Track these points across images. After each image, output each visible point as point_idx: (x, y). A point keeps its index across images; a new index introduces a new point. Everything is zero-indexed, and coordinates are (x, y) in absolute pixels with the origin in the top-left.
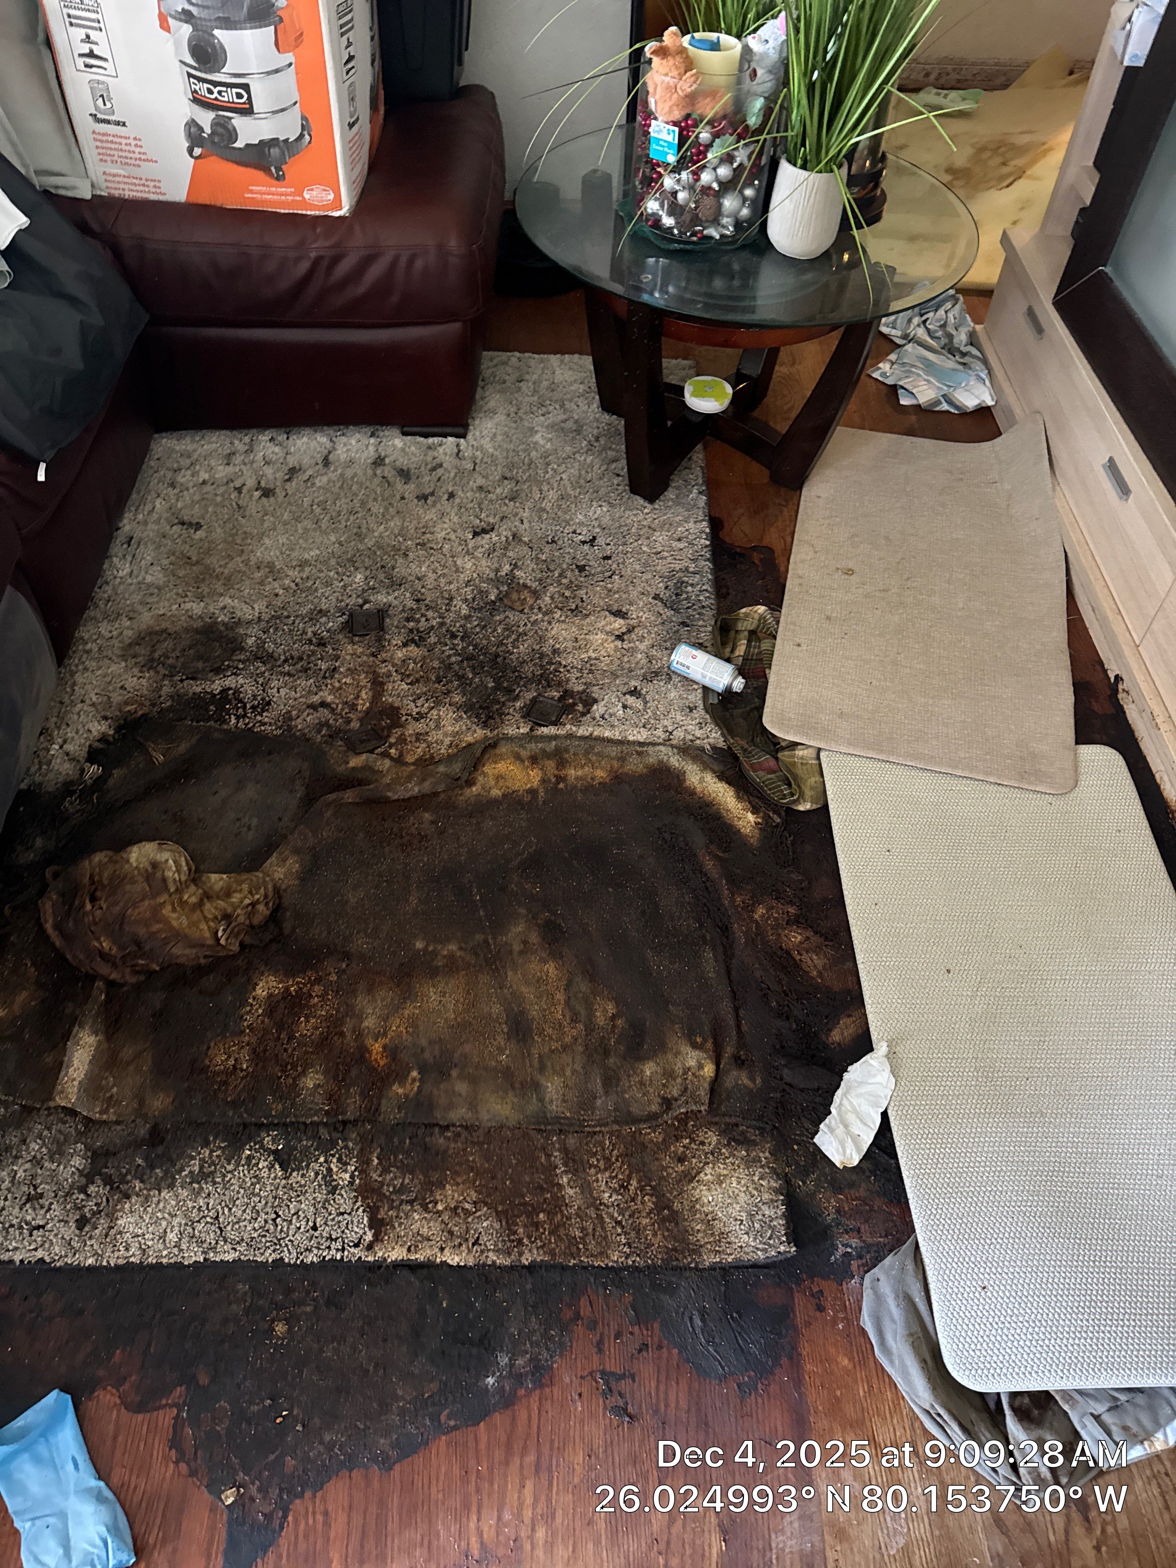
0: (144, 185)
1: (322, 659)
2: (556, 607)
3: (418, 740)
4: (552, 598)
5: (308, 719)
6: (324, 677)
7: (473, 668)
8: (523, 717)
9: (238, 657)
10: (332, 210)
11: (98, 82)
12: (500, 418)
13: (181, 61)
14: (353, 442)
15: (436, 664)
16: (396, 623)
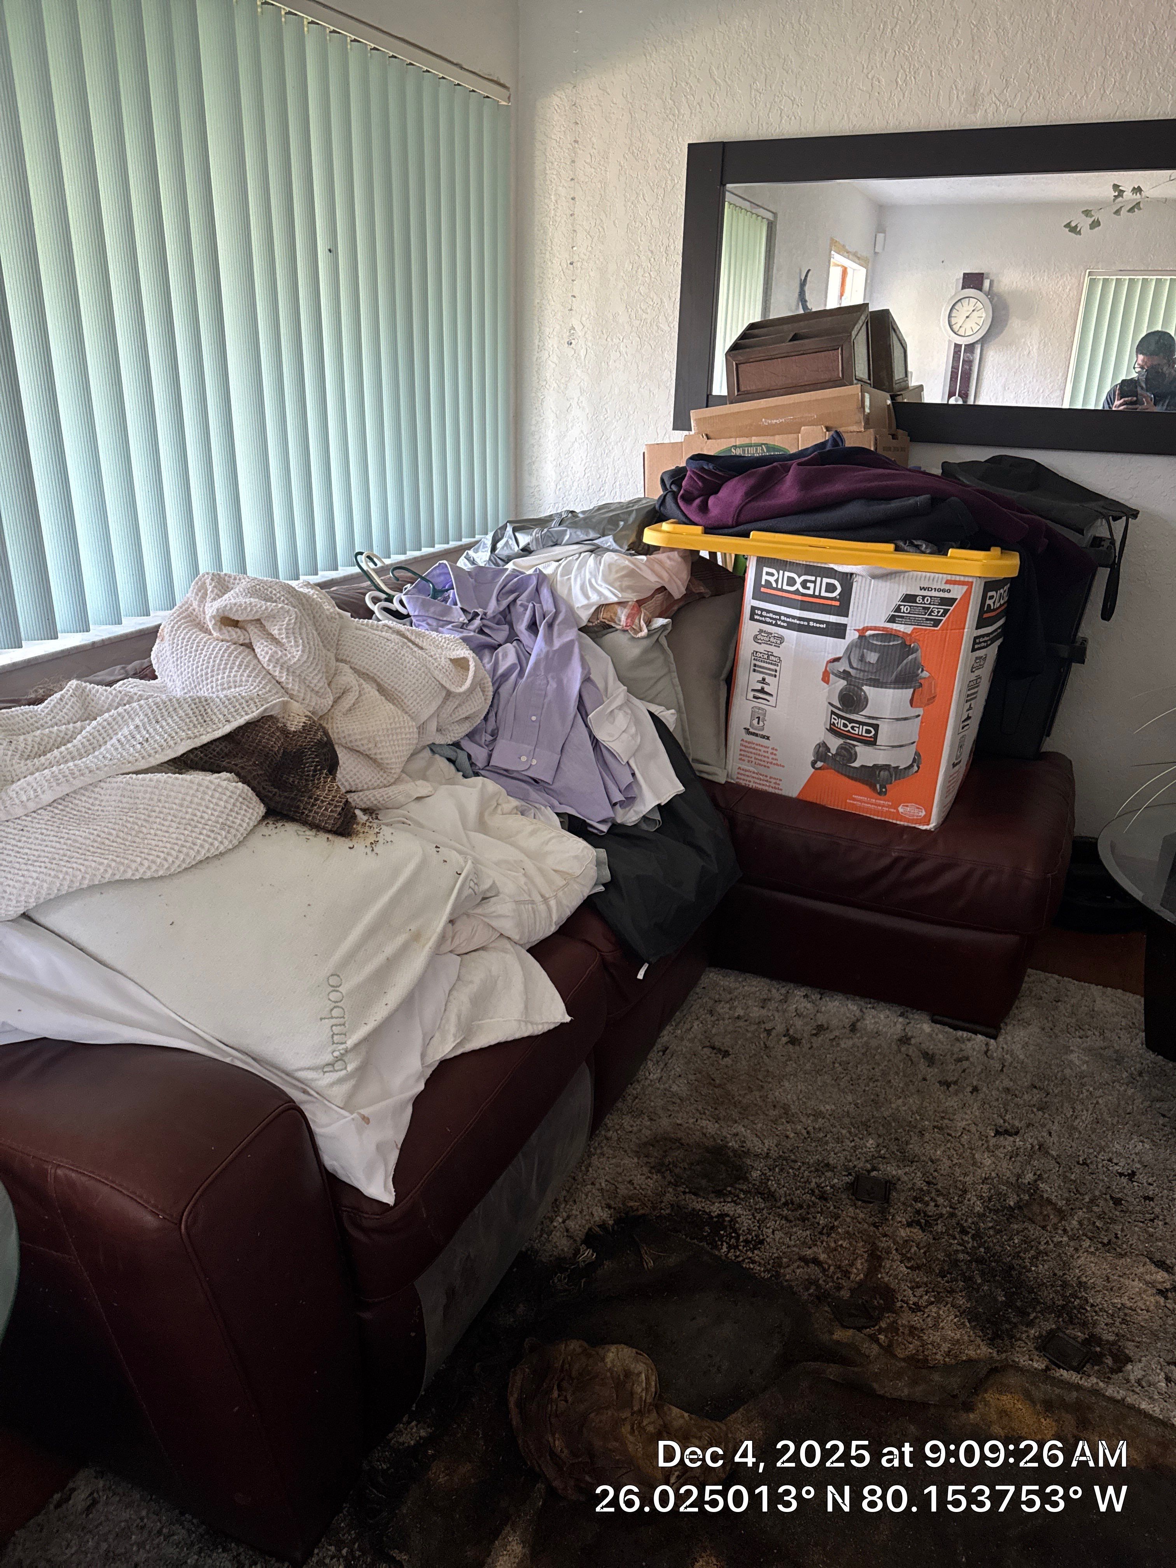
0: (767, 781)
1: (821, 1213)
2: (1085, 1235)
3: (911, 1333)
4: (1080, 1223)
5: (798, 1271)
6: (821, 1233)
7: (983, 1274)
8: (1036, 1349)
9: (740, 1186)
10: (920, 824)
11: (759, 708)
12: (1034, 1029)
13: (829, 703)
14: (882, 1017)
15: (941, 1256)
16: (902, 1199)
